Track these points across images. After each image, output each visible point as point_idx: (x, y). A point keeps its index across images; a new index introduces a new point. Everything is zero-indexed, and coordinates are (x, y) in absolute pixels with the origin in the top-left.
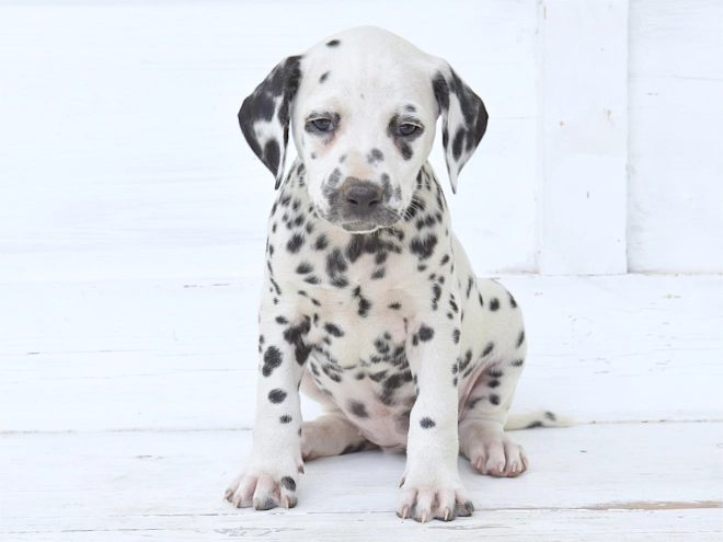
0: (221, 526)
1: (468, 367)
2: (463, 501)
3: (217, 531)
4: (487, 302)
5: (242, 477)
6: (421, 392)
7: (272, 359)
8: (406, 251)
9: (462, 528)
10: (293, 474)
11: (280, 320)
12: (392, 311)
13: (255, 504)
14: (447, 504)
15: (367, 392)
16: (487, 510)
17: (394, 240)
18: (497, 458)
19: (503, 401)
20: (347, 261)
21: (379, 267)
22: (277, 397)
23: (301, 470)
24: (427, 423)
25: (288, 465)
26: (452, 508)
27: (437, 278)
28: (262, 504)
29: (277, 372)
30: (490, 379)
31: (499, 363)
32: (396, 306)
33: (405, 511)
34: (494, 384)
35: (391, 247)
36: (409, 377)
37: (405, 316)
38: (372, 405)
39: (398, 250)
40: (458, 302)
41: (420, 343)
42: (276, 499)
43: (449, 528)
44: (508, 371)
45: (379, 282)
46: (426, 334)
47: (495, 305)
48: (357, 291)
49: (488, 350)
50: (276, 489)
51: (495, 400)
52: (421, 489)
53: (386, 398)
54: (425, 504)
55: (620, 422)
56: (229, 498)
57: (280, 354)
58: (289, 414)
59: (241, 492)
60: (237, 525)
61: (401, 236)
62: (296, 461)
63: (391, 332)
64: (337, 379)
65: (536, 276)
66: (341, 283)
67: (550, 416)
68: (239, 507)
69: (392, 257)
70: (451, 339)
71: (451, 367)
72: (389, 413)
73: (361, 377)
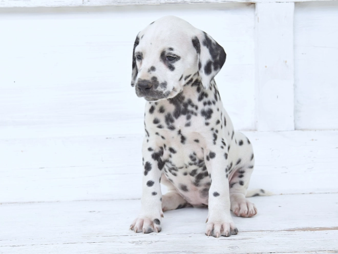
0: (131, 240)
1: (231, 170)
2: (233, 228)
3: (130, 242)
4: (238, 142)
5: (137, 219)
6: (212, 181)
7: (148, 167)
8: (199, 115)
9: (234, 240)
10: (159, 218)
11: (150, 149)
12: (196, 143)
13: (144, 231)
14: (227, 229)
15: (188, 181)
16: (243, 232)
17: (194, 109)
18: (244, 209)
19: (245, 184)
20: (174, 118)
21: (188, 121)
22: (150, 184)
23: (162, 216)
24: (216, 194)
25: (156, 213)
26: (229, 231)
27: (215, 130)
28: (147, 231)
29: (150, 173)
30: (239, 174)
31: (243, 167)
32: (197, 141)
33: (209, 233)
34: (241, 176)
35: (192, 112)
36: (207, 174)
37: (202, 146)
38: (190, 186)
39: (196, 114)
40: (225, 141)
41: (210, 159)
42: (152, 228)
43: (228, 239)
44: (247, 171)
45: (188, 128)
46: (212, 155)
47: (241, 143)
48: (180, 132)
49: (239, 162)
50: (152, 224)
51: (241, 183)
52: (215, 223)
53: (196, 184)
54: (217, 229)
55: (293, 194)
56: (132, 229)
57: (150, 165)
58: (156, 192)
59: (137, 226)
60: (138, 240)
61: (197, 108)
62: (160, 212)
63: (196, 152)
64: (175, 175)
65: (256, 132)
66: (172, 128)
67: (262, 191)
68: (137, 232)
69: (193, 117)
70: (223, 157)
71: (224, 170)
72: (197, 190)
73: (185, 174)
